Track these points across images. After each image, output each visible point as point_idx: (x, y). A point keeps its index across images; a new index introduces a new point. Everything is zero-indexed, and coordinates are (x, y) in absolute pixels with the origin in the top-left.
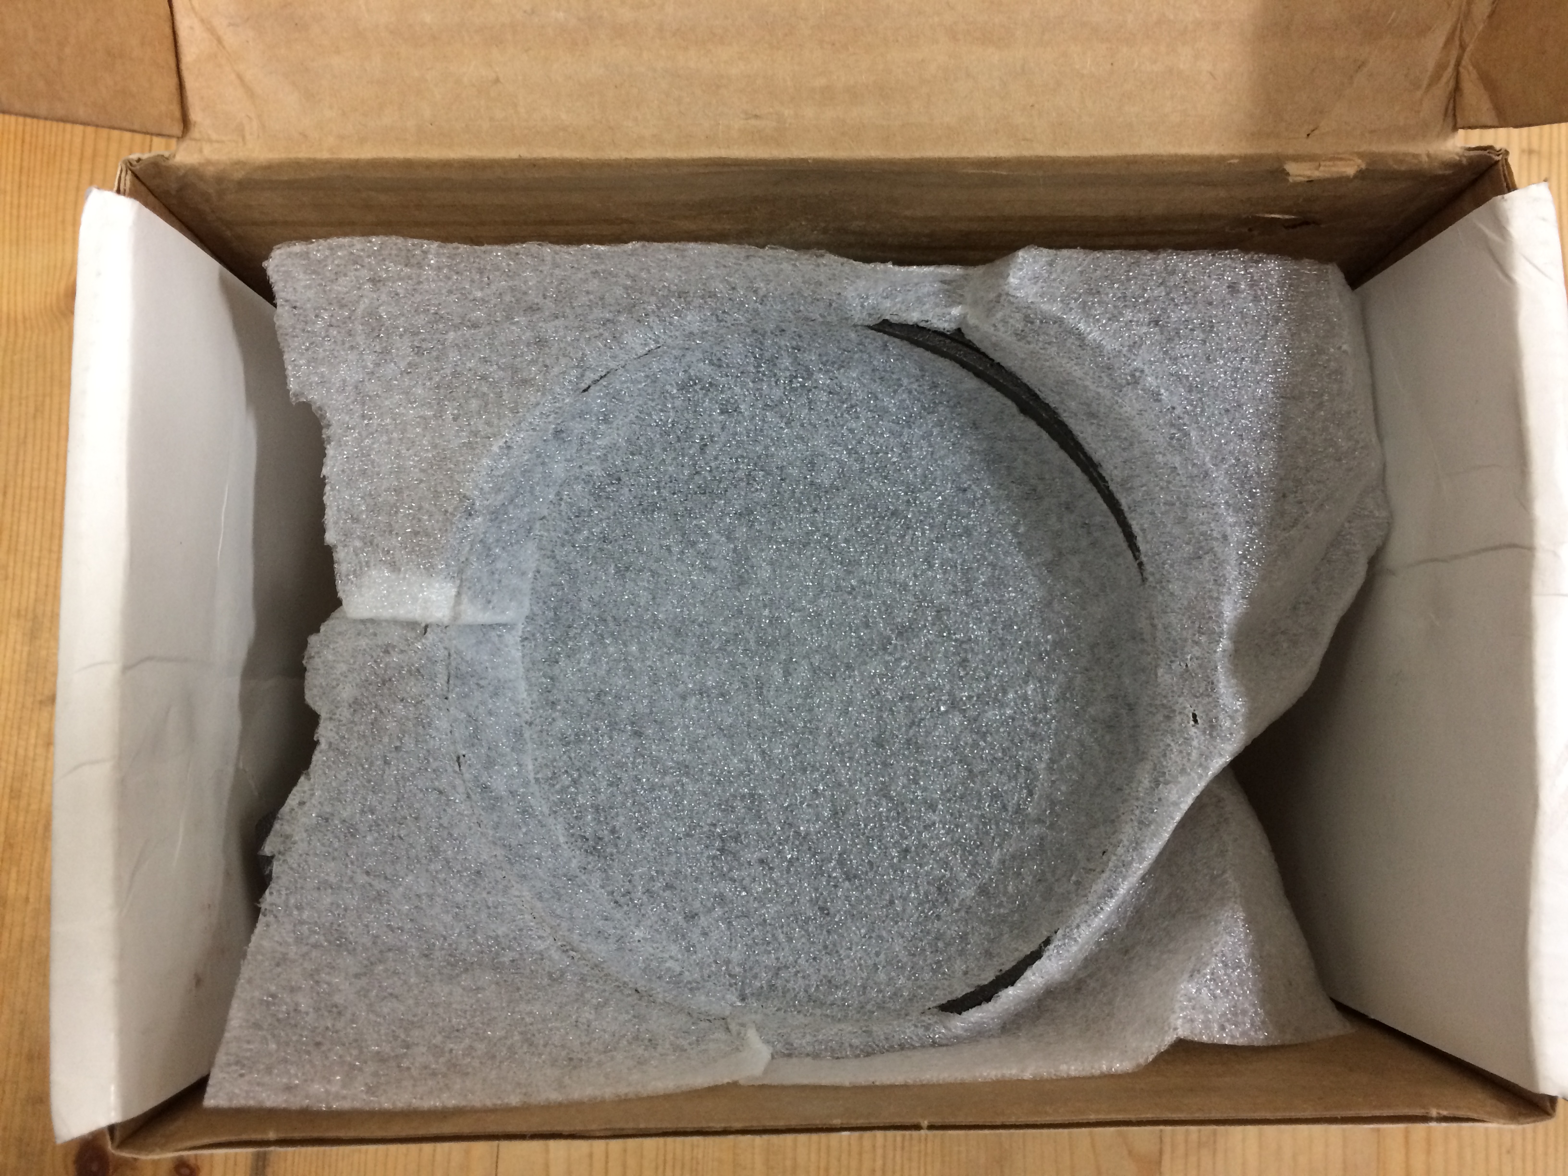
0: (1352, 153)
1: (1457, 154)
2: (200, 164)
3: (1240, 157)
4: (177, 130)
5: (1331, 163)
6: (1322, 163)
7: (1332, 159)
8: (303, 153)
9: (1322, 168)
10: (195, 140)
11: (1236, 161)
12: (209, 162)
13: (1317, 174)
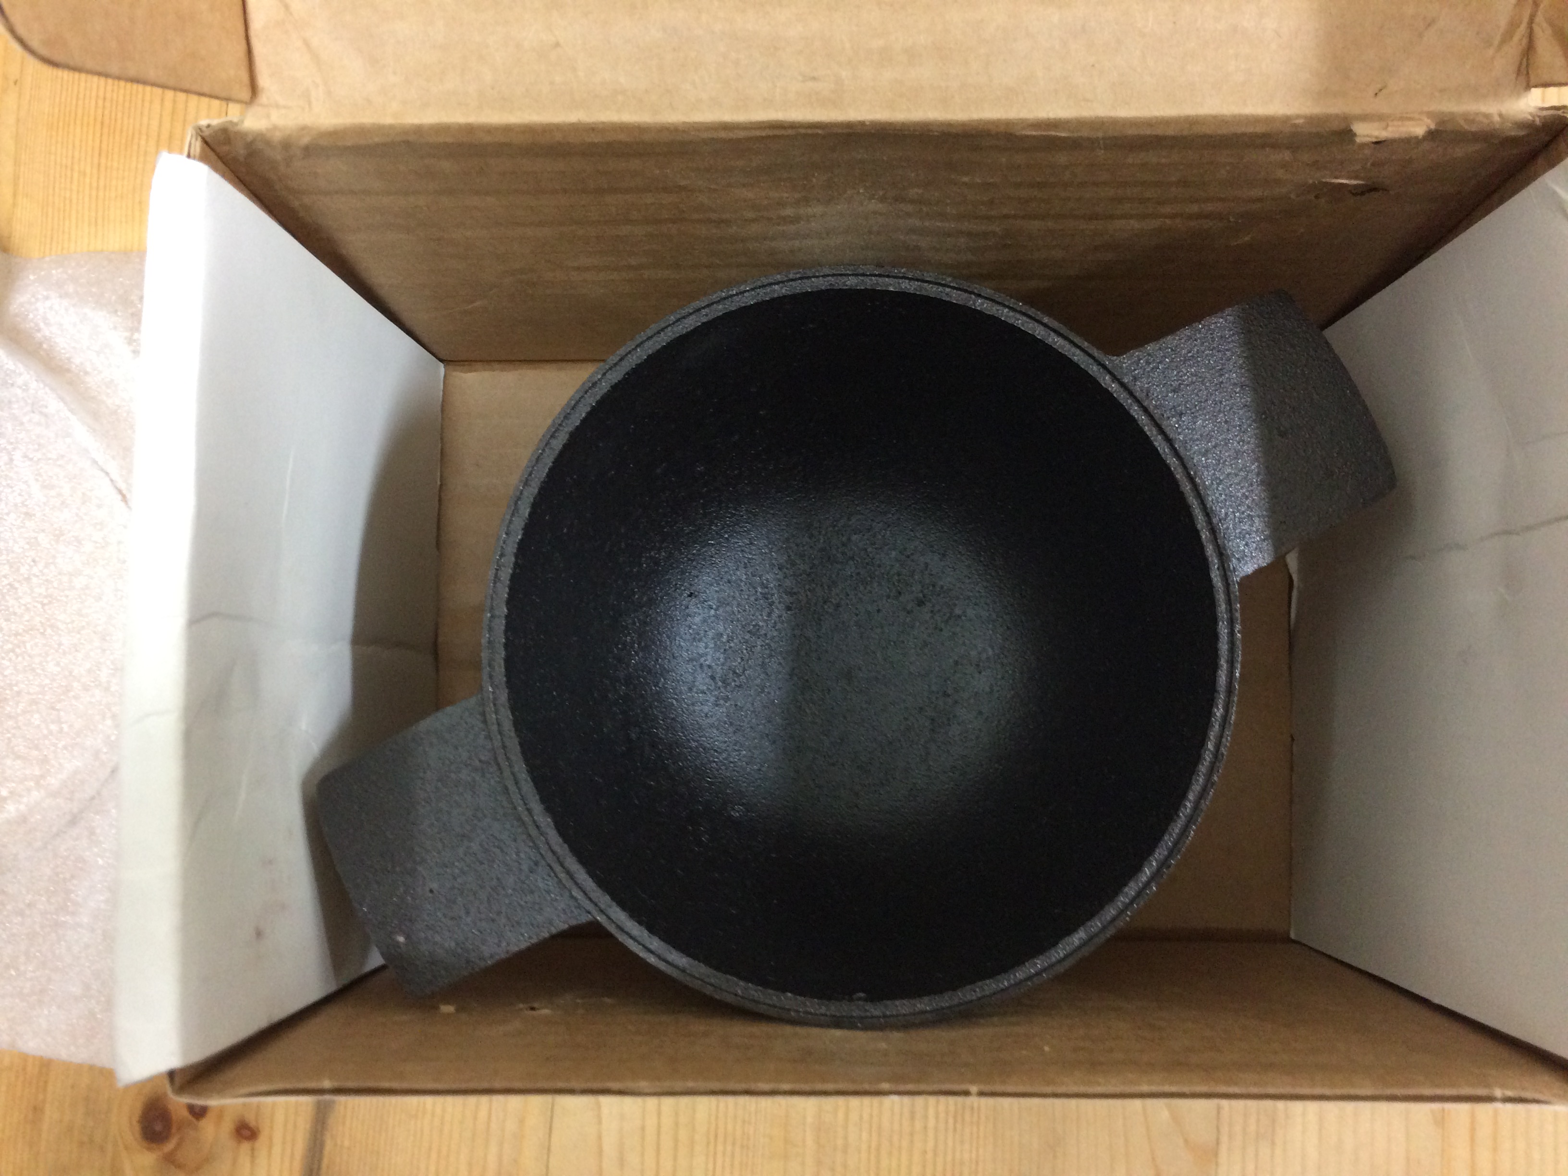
0: (1421, 113)
1: (1531, 114)
2: (267, 130)
3: (1306, 117)
4: (245, 94)
5: (1400, 123)
6: (1390, 123)
7: (1402, 119)
8: (367, 118)
9: (1390, 129)
10: (262, 105)
11: (1301, 121)
12: (275, 128)
13: (1384, 134)
